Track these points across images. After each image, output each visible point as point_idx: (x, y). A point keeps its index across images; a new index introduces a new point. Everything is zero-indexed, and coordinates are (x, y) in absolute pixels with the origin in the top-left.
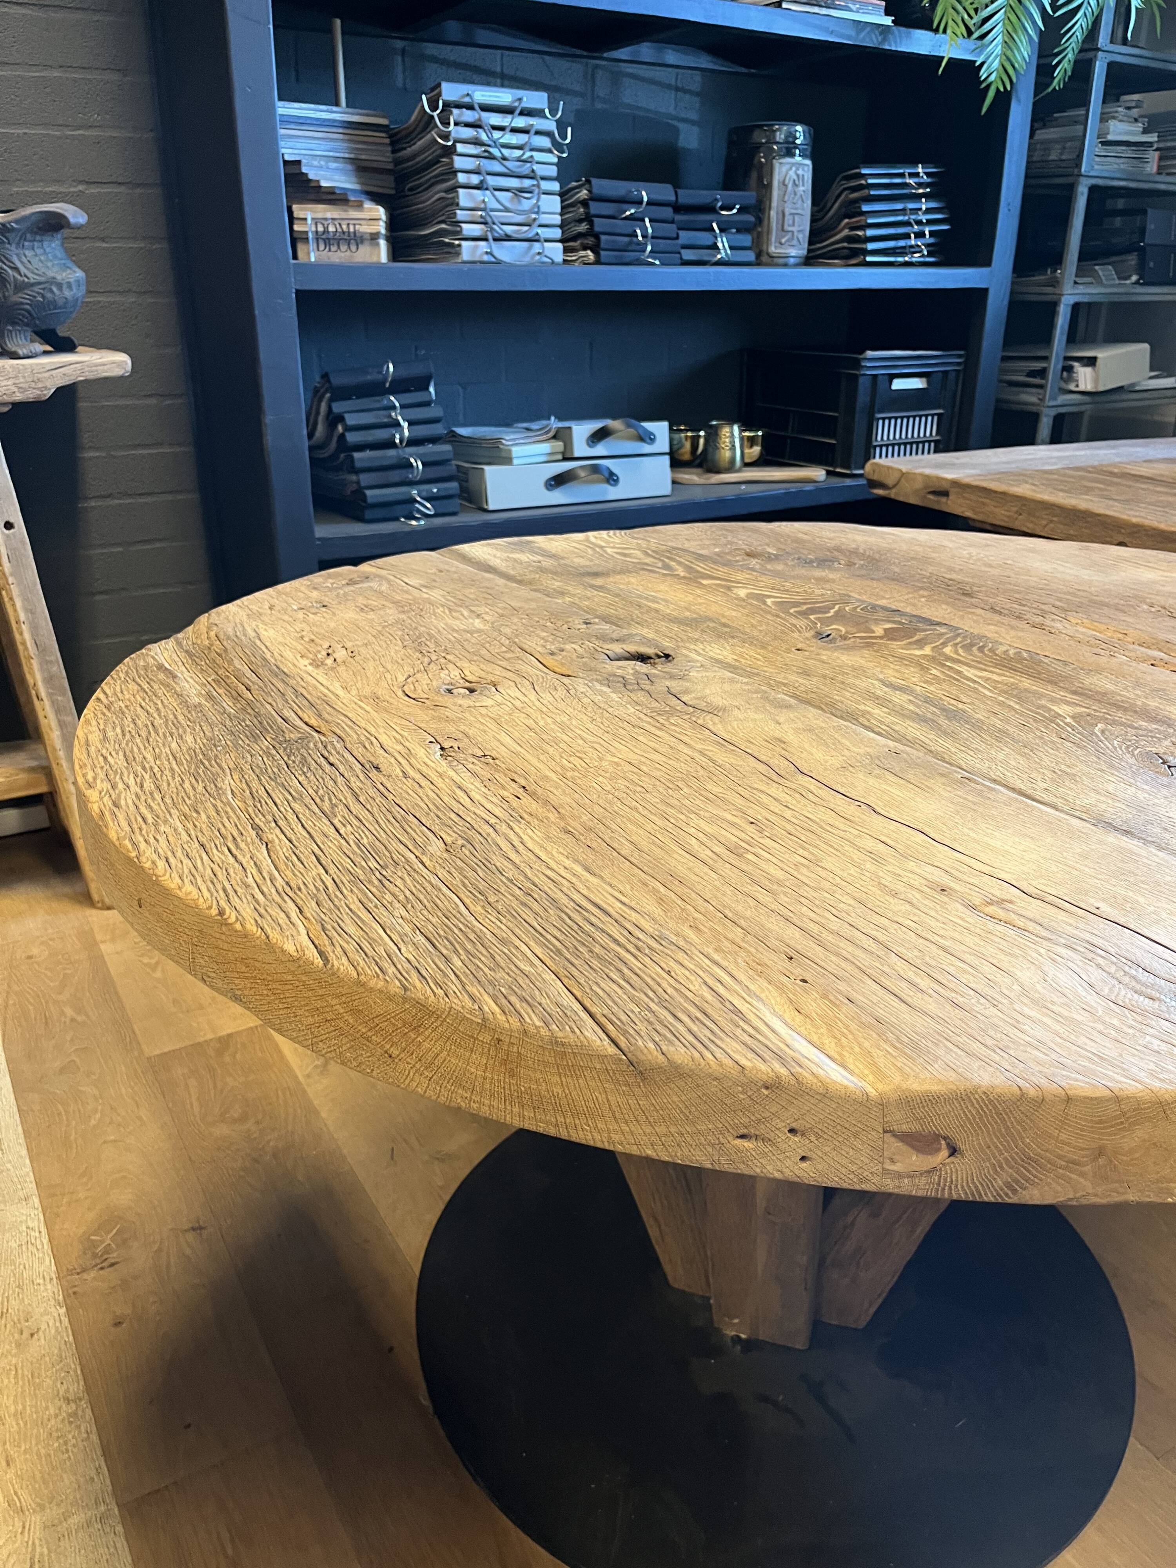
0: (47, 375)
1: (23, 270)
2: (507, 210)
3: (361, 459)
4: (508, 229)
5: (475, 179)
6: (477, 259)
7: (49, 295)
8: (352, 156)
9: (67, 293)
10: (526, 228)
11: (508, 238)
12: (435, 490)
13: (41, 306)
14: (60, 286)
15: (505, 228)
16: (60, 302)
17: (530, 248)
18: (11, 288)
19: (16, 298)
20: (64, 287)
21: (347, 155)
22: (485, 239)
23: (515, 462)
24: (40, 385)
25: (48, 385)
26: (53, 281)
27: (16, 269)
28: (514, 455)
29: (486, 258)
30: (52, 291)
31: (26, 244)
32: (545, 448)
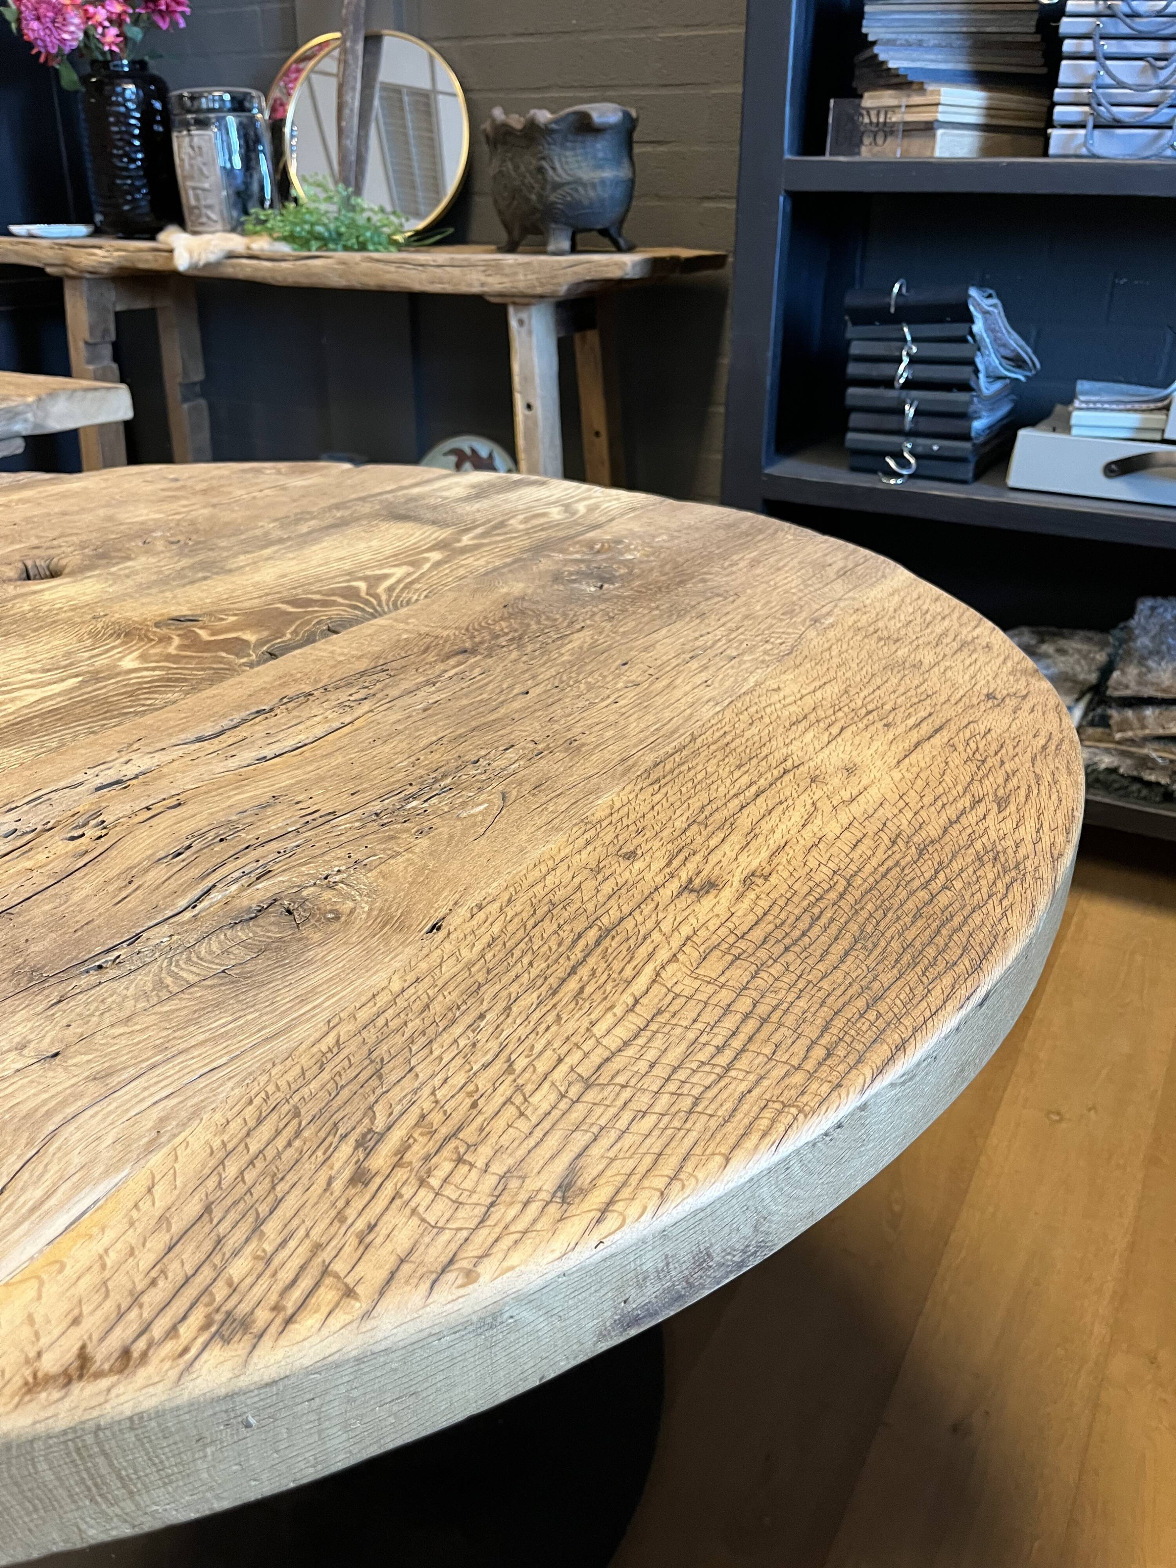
0: (561, 272)
1: (560, 171)
2: (1121, 85)
3: (854, 396)
4: (1120, 112)
5: (1087, 46)
6: (1071, 152)
7: (576, 195)
8: (973, 30)
9: (592, 194)
10: (1152, 110)
11: (1118, 124)
12: (935, 448)
13: (569, 205)
14: (584, 185)
15: (1115, 109)
16: (586, 202)
17: (1157, 138)
18: (549, 187)
19: (552, 198)
20: (589, 188)
21: (964, 29)
22: (1083, 126)
23: (1074, 431)
24: (555, 281)
25: (561, 280)
26: (579, 182)
27: (554, 169)
28: (1073, 421)
29: (1084, 151)
30: (577, 190)
31: (568, 144)
32: (1133, 419)
